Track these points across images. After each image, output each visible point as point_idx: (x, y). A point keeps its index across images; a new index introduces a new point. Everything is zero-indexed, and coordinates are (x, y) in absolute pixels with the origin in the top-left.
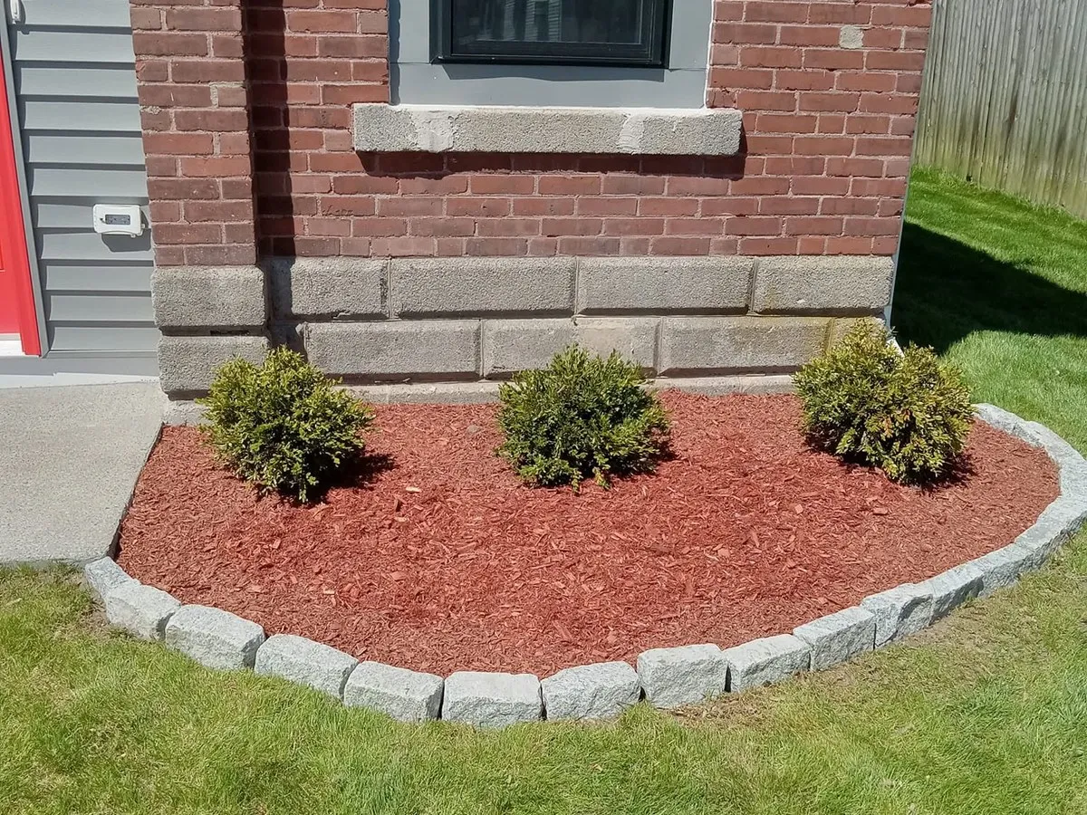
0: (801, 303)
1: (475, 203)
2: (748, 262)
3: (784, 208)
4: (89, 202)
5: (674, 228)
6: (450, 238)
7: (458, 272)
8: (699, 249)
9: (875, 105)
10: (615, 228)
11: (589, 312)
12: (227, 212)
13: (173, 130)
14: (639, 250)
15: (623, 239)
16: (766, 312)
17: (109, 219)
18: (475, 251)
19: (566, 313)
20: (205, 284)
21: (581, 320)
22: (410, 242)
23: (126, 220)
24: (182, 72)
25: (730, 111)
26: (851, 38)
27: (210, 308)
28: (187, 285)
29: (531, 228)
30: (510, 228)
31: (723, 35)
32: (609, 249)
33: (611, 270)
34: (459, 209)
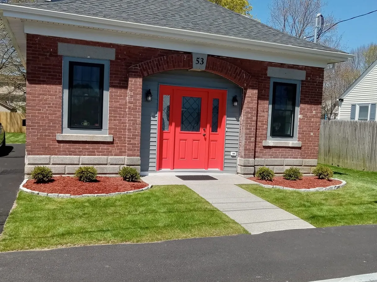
0: (308, 165)
1: (274, 152)
2: (302, 160)
3: (306, 153)
4: (230, 152)
5: (294, 155)
6: (272, 156)
7: (272, 160)
8: (297, 158)
9: (314, 141)
10: (288, 155)
11: (285, 165)
12: (252, 152)
13: (247, 143)
14: (291, 158)
15: (289, 156)
16: (304, 166)
17: (233, 154)
18: (274, 158)
19: (283, 165)
20: (249, 160)
21: (285, 166)
22: (267, 156)
23: (235, 154)
24: (249, 137)
25: (300, 142)
26: (312, 134)
27: (249, 163)
28: (247, 160)
29: (280, 155)
30: (277, 155)
31: (299, 133)
32: (287, 158)
33: (288, 160)
34: (273, 153)
